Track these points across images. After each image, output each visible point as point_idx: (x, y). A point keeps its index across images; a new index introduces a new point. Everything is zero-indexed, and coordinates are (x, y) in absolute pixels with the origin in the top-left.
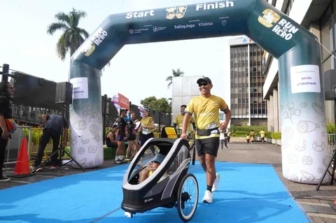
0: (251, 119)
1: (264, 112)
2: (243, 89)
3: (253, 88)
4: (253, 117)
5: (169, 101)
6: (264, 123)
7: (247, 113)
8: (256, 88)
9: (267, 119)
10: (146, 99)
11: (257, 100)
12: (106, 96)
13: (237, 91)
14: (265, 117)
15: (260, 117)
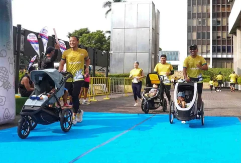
0: (213, 59)
1: (230, 50)
2: (203, 21)
3: (215, 19)
4: (215, 56)
5: (107, 35)
6: (229, 65)
7: (208, 52)
8: (220, 19)
9: (232, 59)
10: (76, 31)
11: (220, 34)
12: (19, 26)
13: (195, 23)
14: (230, 56)
15: (225, 56)
